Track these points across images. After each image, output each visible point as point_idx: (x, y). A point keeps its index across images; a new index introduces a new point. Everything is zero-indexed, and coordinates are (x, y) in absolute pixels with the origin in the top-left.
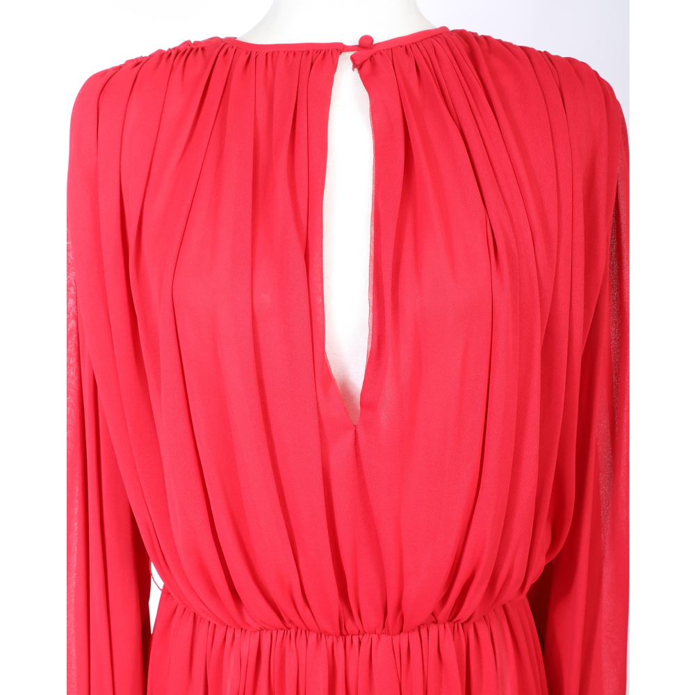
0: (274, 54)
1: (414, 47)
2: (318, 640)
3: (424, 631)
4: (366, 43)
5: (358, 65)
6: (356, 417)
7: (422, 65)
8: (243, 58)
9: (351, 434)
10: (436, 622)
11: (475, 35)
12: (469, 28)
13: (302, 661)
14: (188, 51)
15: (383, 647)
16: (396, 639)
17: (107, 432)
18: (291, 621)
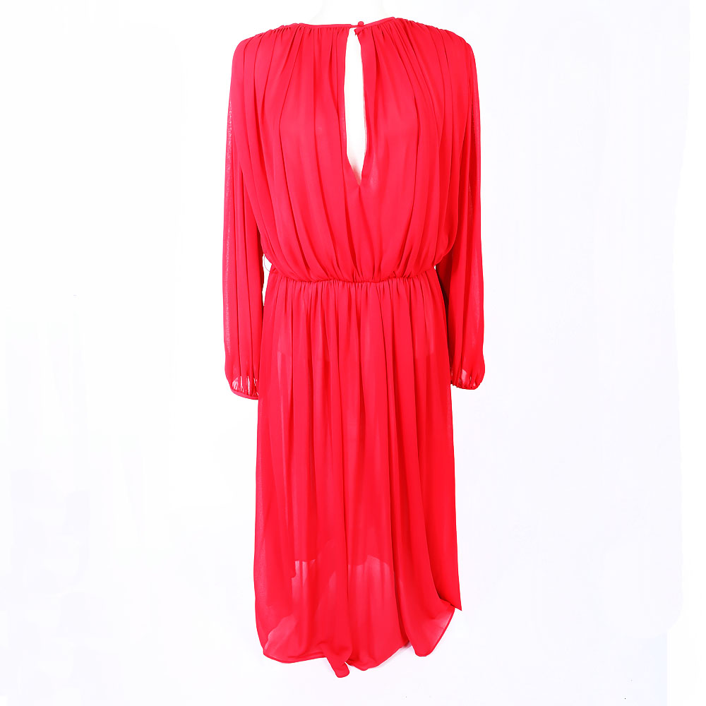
0: (321, 29)
1: (381, 26)
2: (343, 285)
3: (390, 281)
4: (361, 24)
5: (357, 33)
6: (359, 183)
7: (385, 33)
8: (308, 31)
9: (358, 189)
10: (395, 277)
11: (406, 20)
12: (404, 17)
13: (337, 293)
14: (283, 30)
15: (372, 289)
16: (378, 284)
17: (247, 192)
18: (331, 276)
